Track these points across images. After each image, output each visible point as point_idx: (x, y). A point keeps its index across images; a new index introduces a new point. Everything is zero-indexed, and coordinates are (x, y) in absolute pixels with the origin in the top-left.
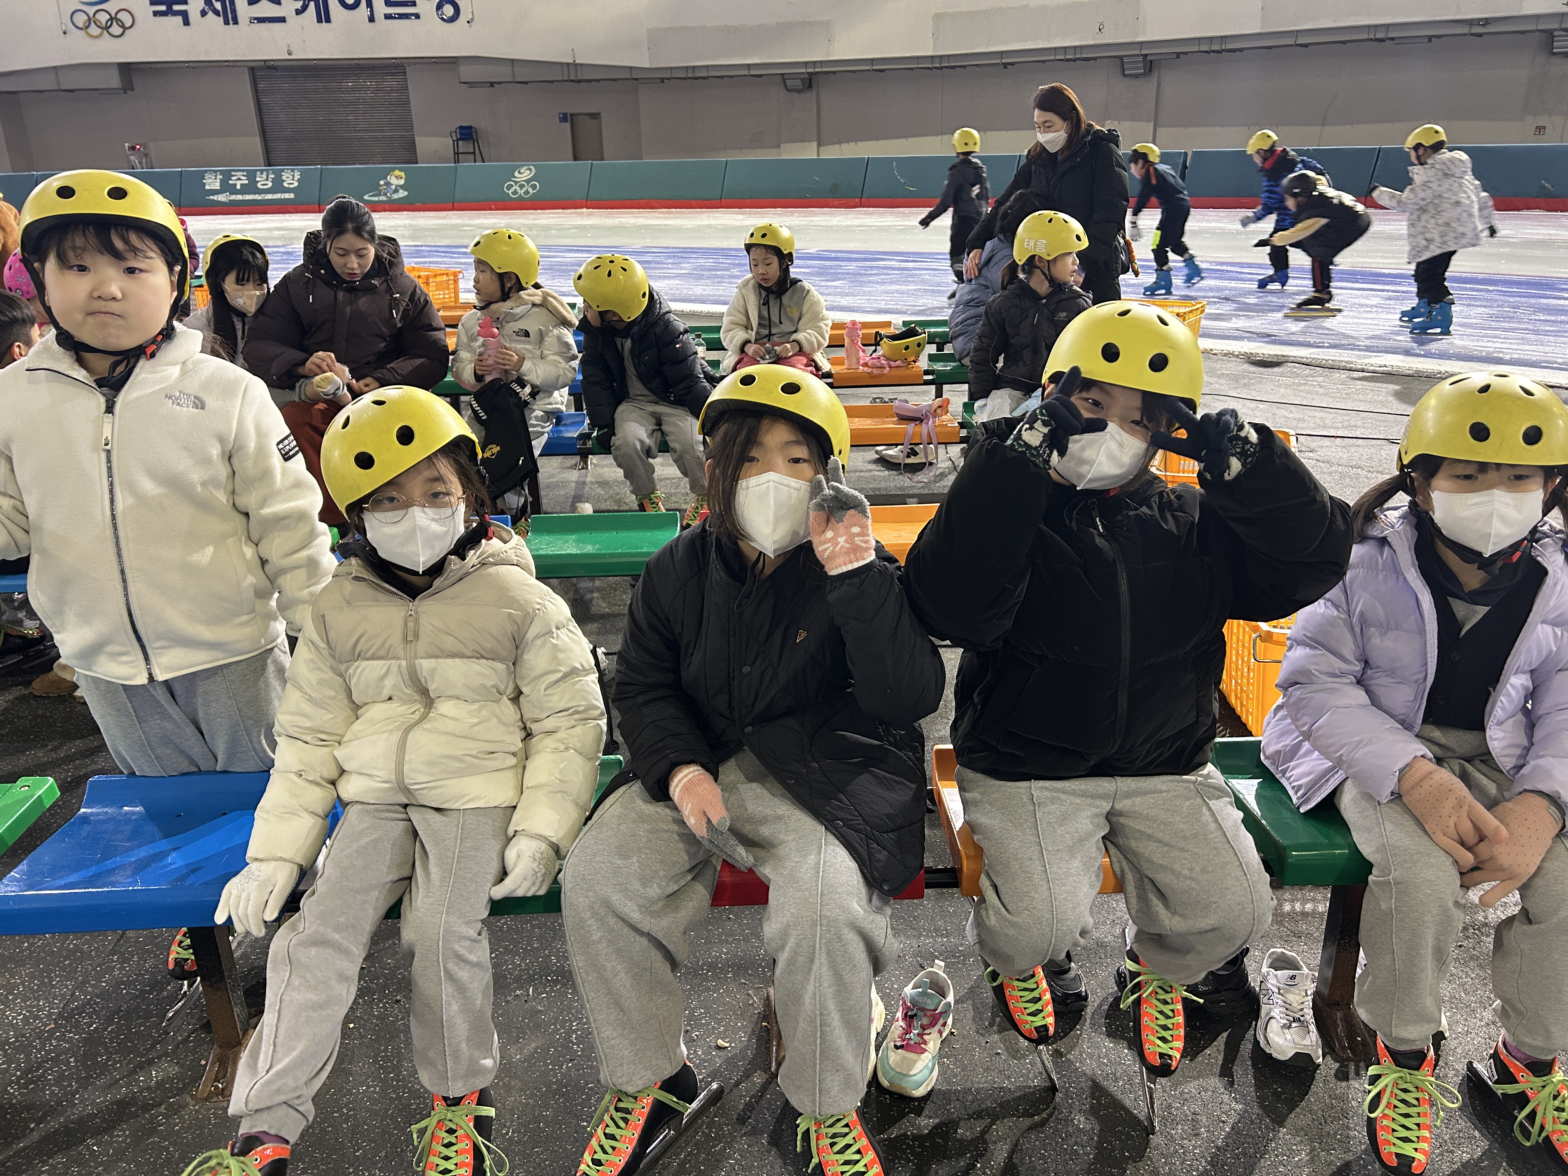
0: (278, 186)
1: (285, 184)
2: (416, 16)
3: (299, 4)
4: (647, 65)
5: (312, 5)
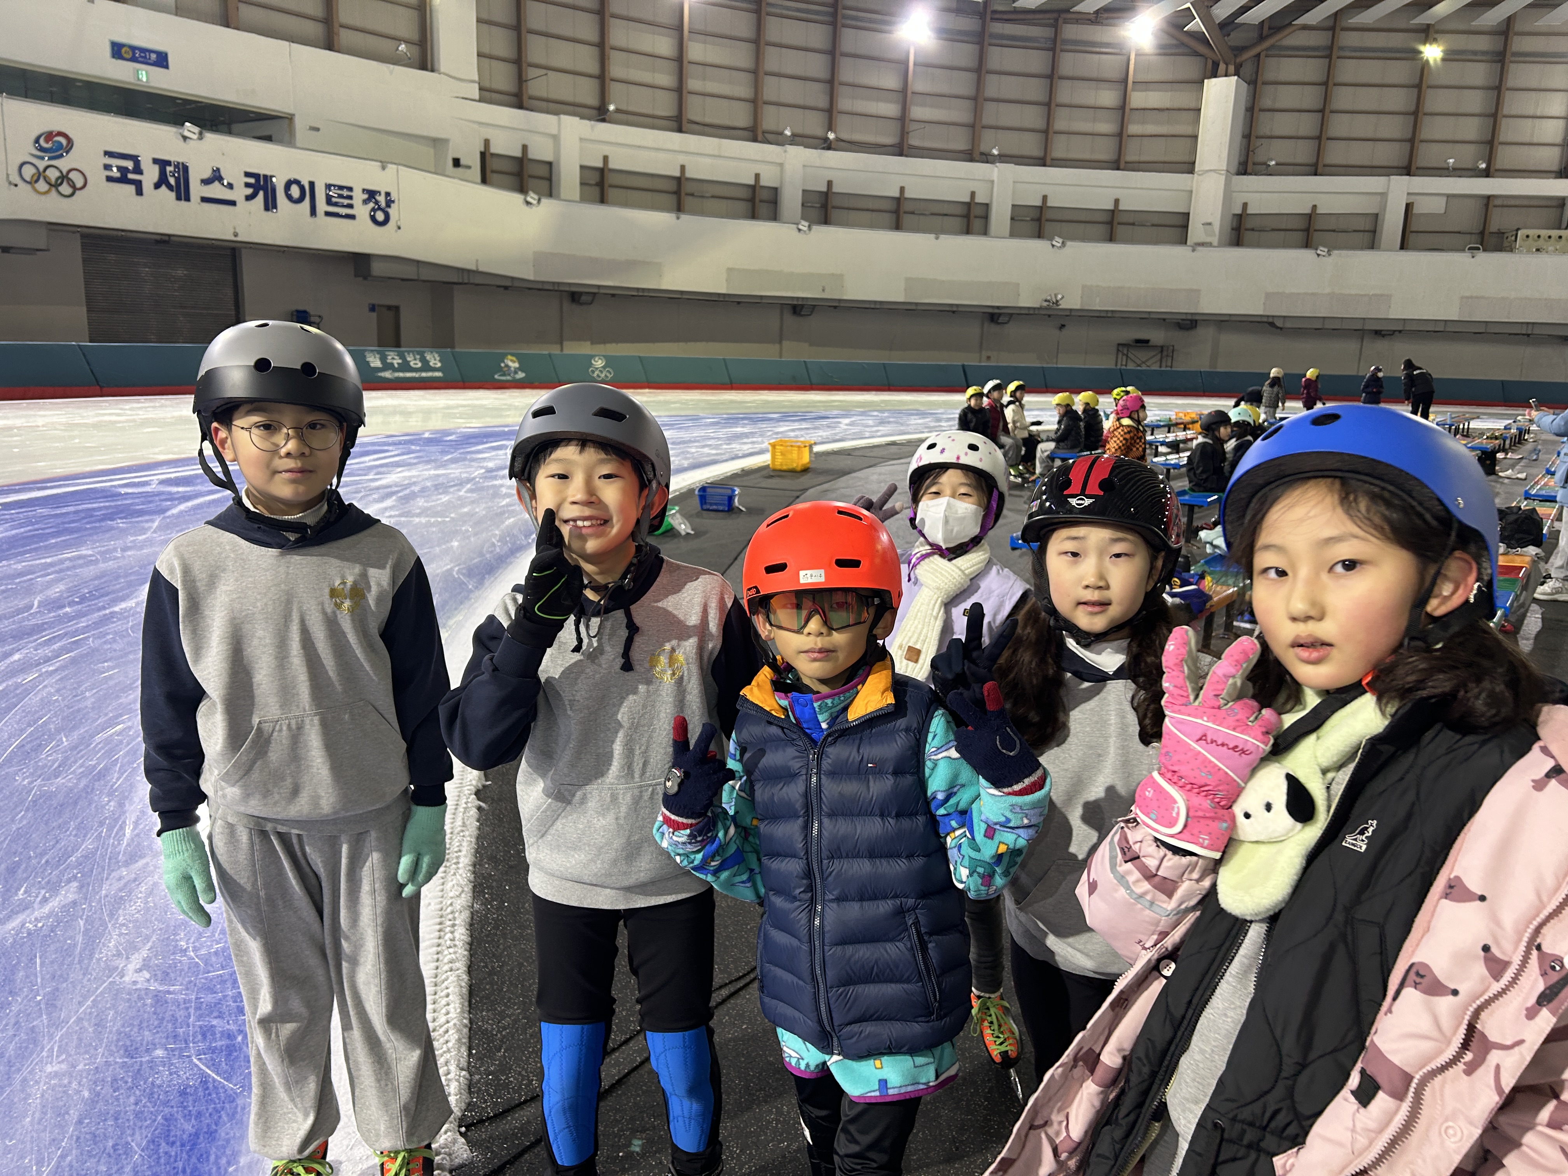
1: (431, 364)
2: (352, 217)
3: (250, 191)
4: (532, 278)
5: (261, 193)
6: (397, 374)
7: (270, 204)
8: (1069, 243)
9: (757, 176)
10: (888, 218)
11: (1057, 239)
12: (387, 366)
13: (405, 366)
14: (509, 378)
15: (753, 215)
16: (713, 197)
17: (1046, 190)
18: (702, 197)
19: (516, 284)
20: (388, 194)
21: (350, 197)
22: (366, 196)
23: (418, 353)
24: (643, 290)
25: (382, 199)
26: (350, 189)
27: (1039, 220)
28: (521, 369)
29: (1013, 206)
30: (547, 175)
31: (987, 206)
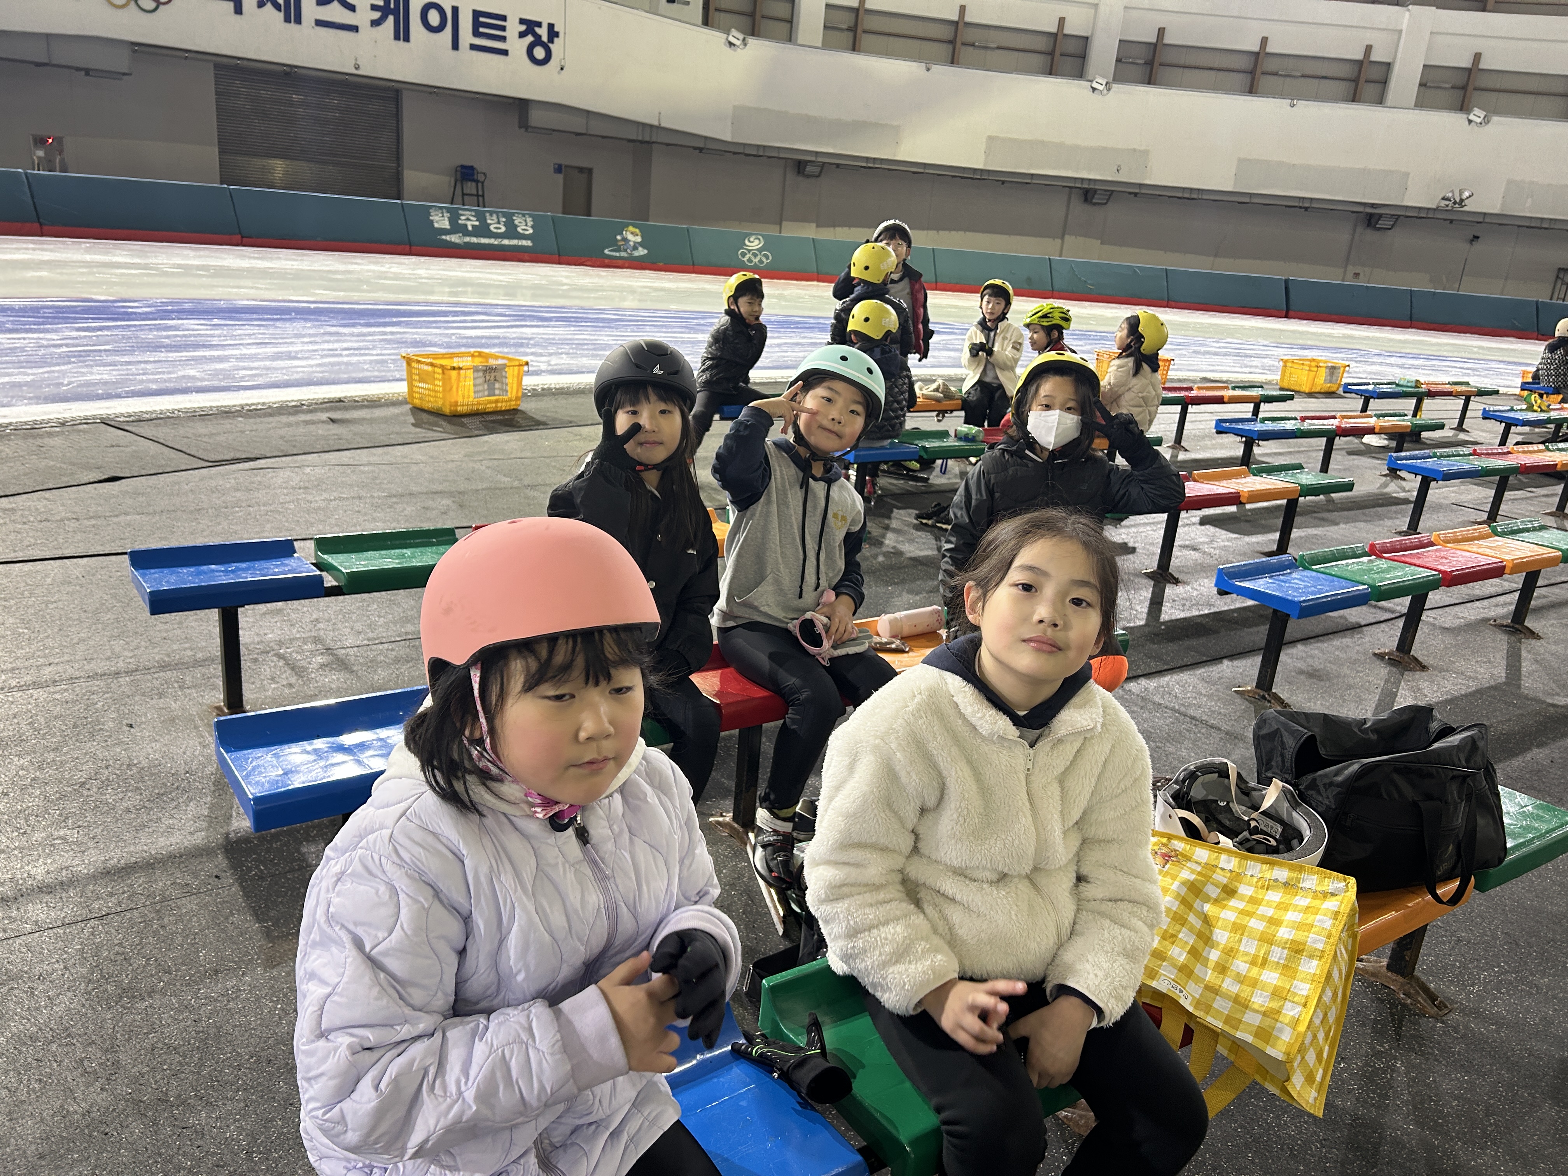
0: (512, 232)
1: (519, 229)
2: (505, 53)
3: (377, 15)
4: (728, 138)
5: (391, 18)
6: (467, 239)
7: (402, 33)
8: (1495, 119)
9: (1062, 21)
10: (1241, 79)
11: (1476, 111)
12: (457, 228)
13: (483, 230)
14: (623, 254)
15: (1051, 71)
16: (999, 48)
17: (1479, 45)
18: (986, 48)
19: (710, 145)
20: (551, 26)
21: (503, 28)
22: (523, 28)
23: (505, 215)
24: (875, 160)
25: (543, 32)
26: (504, 18)
27: (1464, 88)
28: (641, 244)
29: (1425, 66)
30: (787, 16)
31: (1388, 66)
